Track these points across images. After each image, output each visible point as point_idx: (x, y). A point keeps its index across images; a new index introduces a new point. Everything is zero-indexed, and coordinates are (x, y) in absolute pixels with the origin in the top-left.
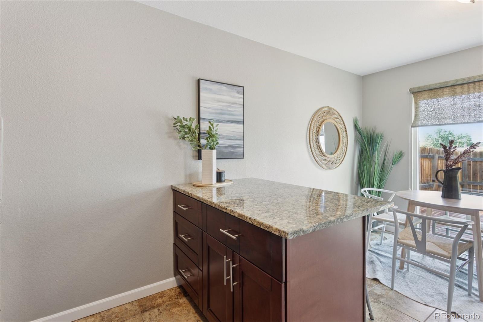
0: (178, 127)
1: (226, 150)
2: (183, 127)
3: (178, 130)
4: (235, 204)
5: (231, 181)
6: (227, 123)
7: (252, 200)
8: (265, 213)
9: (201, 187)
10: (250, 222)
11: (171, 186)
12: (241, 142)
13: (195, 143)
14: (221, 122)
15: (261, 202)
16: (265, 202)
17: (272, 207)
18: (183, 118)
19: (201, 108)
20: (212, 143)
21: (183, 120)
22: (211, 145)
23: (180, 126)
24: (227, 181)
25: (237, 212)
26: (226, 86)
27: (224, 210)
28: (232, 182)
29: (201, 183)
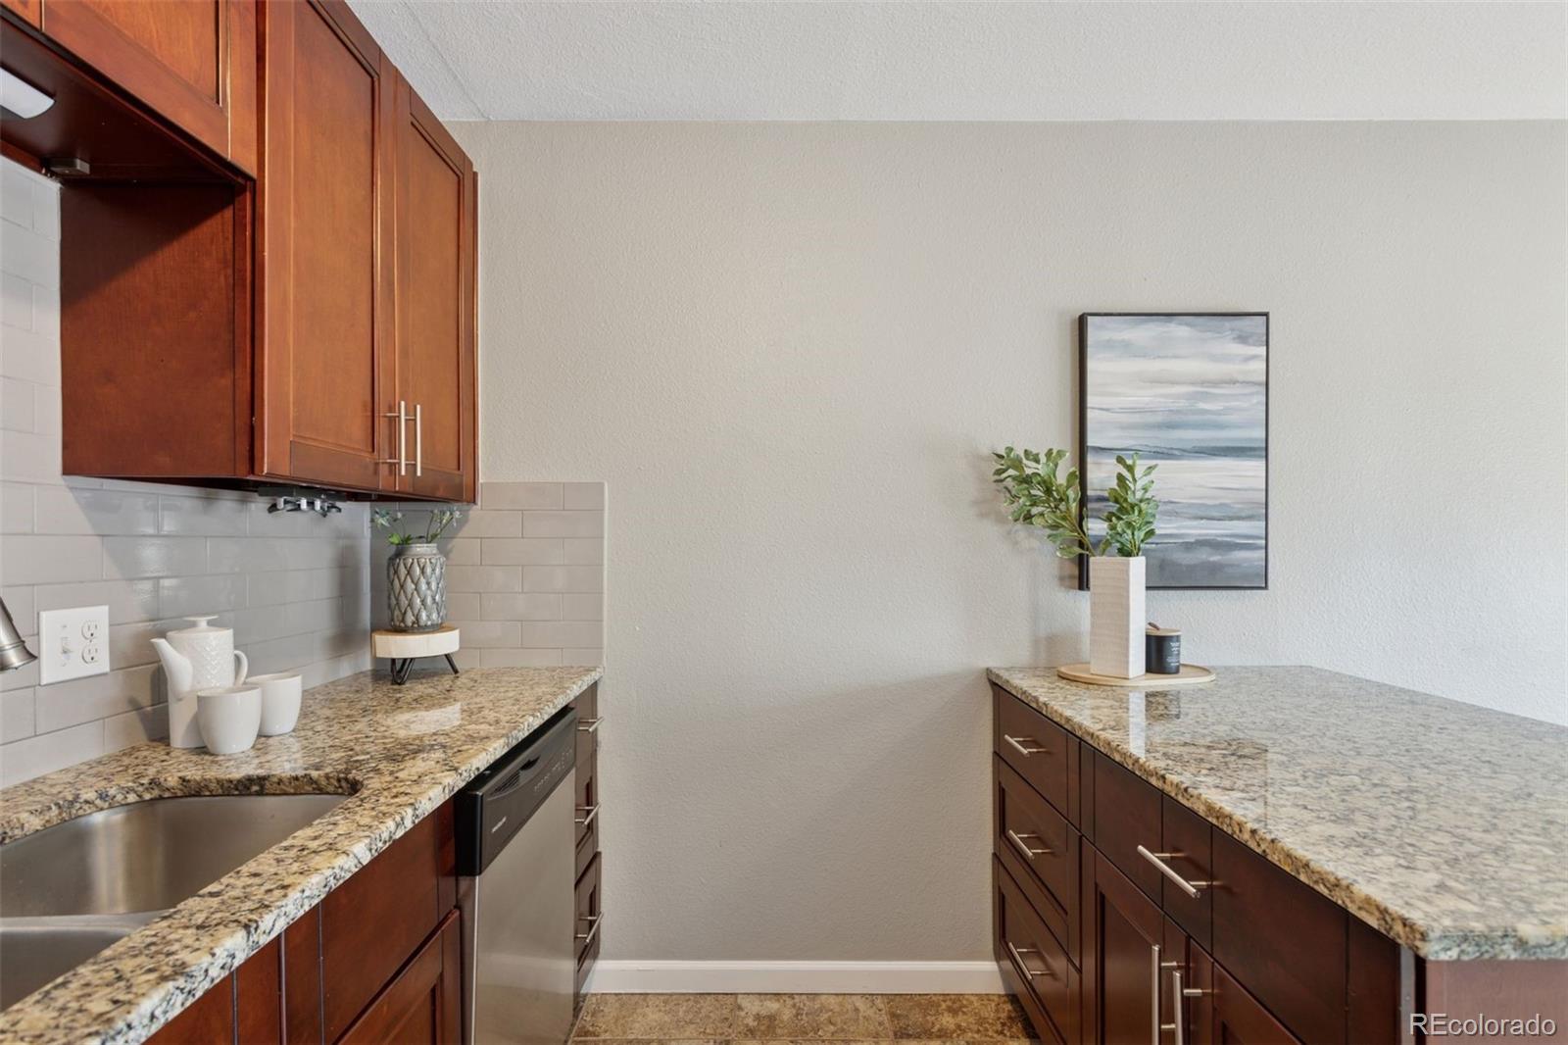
0: (1009, 483)
1: (1186, 558)
2: (1026, 480)
3: (1009, 492)
4: (1203, 765)
5: (1205, 672)
6: (1189, 458)
7: (1285, 759)
8: (1330, 824)
9: (1086, 686)
10: (1252, 845)
11: (987, 669)
12: (1256, 527)
13: (1068, 533)
14: (1168, 454)
15: (1324, 776)
16: (1342, 775)
17: (1371, 803)
18: (1026, 451)
19: (1090, 415)
20: (1129, 532)
21: (1025, 461)
22: (1122, 540)
23: (1014, 478)
24: (1189, 669)
25: (1204, 796)
26: (1187, 324)
27: (1154, 781)
28: (1213, 677)
29: (1087, 671)
